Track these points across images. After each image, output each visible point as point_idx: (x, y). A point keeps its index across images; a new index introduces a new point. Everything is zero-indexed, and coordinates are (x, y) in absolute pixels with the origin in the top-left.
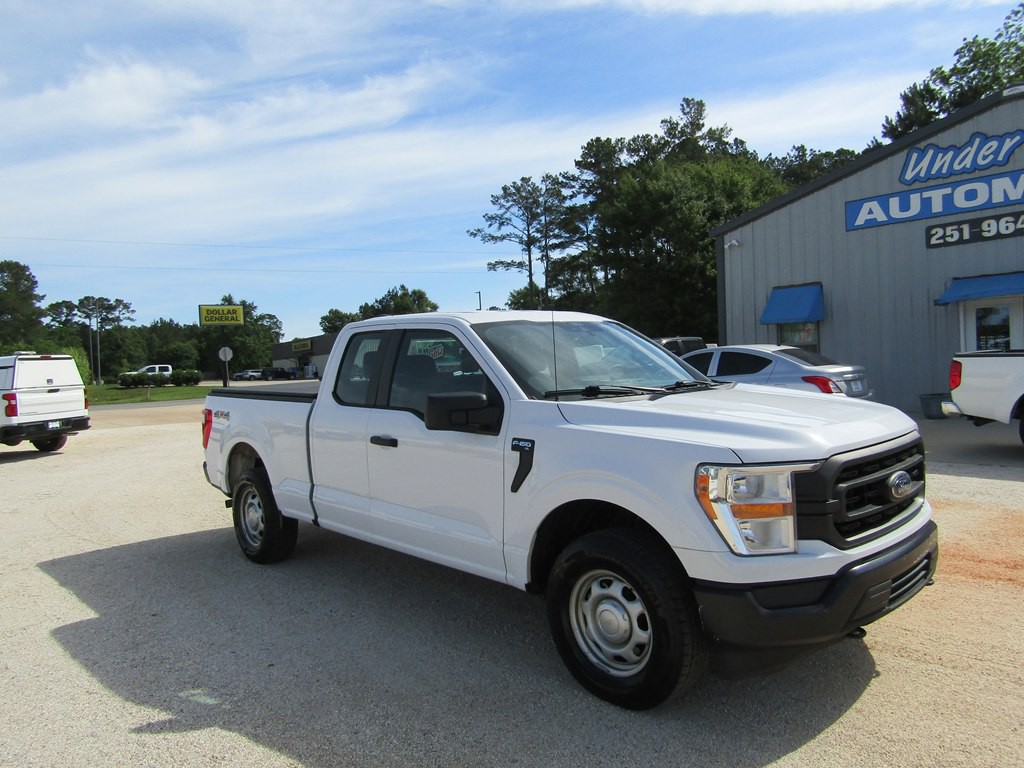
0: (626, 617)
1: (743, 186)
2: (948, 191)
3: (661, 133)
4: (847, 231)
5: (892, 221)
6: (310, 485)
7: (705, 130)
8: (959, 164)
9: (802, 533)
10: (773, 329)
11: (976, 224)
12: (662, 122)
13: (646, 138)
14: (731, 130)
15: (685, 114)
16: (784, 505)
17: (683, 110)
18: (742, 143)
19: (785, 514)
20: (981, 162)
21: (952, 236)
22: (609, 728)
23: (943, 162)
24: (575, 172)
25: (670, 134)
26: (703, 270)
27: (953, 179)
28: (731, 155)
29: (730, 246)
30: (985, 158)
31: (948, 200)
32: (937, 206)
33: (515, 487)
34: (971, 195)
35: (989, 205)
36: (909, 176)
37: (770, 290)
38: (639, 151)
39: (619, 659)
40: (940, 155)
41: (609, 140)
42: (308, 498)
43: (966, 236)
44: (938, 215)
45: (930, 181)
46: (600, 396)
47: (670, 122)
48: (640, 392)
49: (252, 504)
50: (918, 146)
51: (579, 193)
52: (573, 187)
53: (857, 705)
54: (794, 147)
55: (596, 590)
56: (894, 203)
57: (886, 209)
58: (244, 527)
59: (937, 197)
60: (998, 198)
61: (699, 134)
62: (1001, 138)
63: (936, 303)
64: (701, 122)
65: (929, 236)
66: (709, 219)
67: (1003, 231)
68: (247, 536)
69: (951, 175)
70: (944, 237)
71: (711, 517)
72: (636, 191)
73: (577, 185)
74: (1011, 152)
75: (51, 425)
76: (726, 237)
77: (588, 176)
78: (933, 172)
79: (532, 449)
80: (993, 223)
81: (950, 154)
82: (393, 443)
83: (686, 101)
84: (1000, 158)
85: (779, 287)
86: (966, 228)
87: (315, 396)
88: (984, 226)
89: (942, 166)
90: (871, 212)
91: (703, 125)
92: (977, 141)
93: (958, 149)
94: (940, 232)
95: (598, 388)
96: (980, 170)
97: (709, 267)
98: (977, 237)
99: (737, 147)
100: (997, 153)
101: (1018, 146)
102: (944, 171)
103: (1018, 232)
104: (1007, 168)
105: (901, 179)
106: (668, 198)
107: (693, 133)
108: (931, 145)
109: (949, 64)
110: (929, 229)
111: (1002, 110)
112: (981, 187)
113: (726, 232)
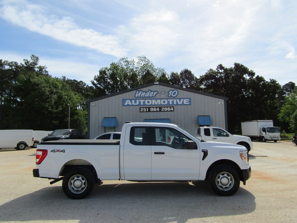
2: (144, 100)
3: (23, 63)
4: (123, 106)
5: (133, 105)
7: (38, 66)
10: (103, 128)
11: (149, 108)
12: (24, 60)
13: (16, 63)
15: (32, 59)
20: (150, 96)
21: (145, 110)
23: (143, 94)
25: (26, 64)
27: (145, 98)
29: (92, 106)
30: (151, 95)
31: (144, 102)
32: (142, 104)
33: (203, 159)
34: (148, 102)
35: (151, 105)
36: (136, 96)
37: (103, 118)
40: (143, 93)
43: (147, 111)
44: (142, 105)
45: (140, 98)
49: (77, 179)
50: (138, 90)
55: (221, 176)
56: (133, 101)
57: (132, 102)
58: (70, 188)
59: (142, 101)
60: (153, 104)
61: (36, 66)
62: (154, 92)
64: (37, 63)
65: (140, 110)
67: (154, 111)
68: (72, 191)
70: (143, 110)
71: (242, 159)
74: (156, 95)
78: (141, 96)
79: (207, 151)
80: (152, 108)
81: (145, 93)
82: (163, 153)
83: (33, 56)
84: (154, 96)
85: (105, 118)
86: (147, 109)
87: (119, 143)
90: (128, 102)
91: (38, 64)
92: (150, 91)
93: (146, 92)
94: (143, 109)
98: (149, 111)
99: (45, 72)
100: (153, 94)
101: (157, 94)
102: (143, 96)
103: (157, 111)
104: (155, 98)
105: (135, 96)
106: (38, 85)
107: (34, 66)
108: (141, 90)
109: (109, 67)
110: (140, 108)
111: (154, 86)
112: (150, 101)
113: (91, 102)
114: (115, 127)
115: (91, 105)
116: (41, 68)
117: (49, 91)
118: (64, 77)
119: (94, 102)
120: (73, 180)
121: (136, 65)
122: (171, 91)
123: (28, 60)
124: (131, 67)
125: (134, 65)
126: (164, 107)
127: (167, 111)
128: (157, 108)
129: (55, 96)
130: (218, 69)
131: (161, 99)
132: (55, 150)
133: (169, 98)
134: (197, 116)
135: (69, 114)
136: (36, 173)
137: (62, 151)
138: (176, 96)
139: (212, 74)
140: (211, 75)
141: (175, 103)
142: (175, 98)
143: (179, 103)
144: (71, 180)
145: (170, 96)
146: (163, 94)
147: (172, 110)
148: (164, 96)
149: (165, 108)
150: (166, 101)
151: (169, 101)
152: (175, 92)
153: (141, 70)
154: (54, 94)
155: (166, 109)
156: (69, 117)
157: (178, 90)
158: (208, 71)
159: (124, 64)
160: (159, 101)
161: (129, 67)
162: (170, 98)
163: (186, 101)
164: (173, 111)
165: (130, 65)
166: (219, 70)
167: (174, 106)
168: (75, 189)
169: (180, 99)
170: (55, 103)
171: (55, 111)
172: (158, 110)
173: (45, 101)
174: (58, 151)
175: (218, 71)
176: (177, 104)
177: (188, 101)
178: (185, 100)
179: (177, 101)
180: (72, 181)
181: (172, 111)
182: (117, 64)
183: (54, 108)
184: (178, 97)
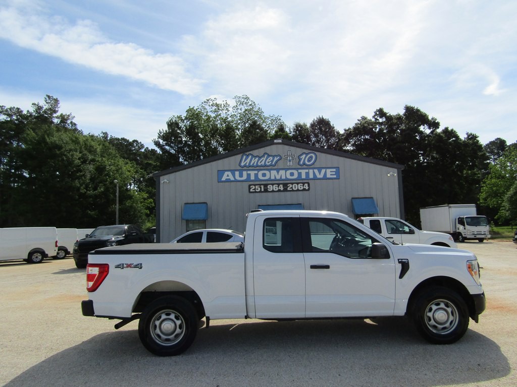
2: (256, 172)
4: (218, 182)
5: (236, 181)
7: (58, 114)
10: (184, 222)
11: (266, 186)
12: (33, 104)
13: (19, 111)
14: (74, 117)
15: (47, 103)
17: (46, 101)
18: (75, 124)
20: (267, 164)
21: (258, 189)
23: (254, 161)
25: (37, 112)
27: (258, 168)
28: (70, 130)
29: (164, 182)
30: (268, 162)
31: (256, 175)
32: (253, 178)
33: (401, 276)
34: (264, 175)
35: (270, 180)
36: (243, 164)
37: (183, 204)
40: (254, 158)
43: (263, 190)
44: (253, 181)
45: (249, 167)
47: (38, 105)
50: (246, 153)
56: (237, 173)
57: (234, 176)
59: (252, 173)
60: (273, 178)
61: (55, 115)
62: (274, 156)
64: (57, 109)
65: (250, 188)
67: (275, 190)
68: (158, 341)
70: (255, 189)
71: (472, 275)
74: (277, 162)
76: (161, 178)
78: (251, 164)
79: (408, 262)
80: (271, 186)
81: (257, 159)
82: (327, 267)
83: (49, 97)
84: (273, 164)
85: (187, 203)
86: (262, 187)
88: (268, 187)
89: (254, 163)
90: (228, 176)
91: (57, 111)
92: (266, 156)
93: (260, 158)
94: (254, 187)
96: (267, 166)
98: (266, 191)
99: (72, 126)
100: (272, 161)
101: (279, 160)
102: (255, 164)
103: (279, 191)
104: (275, 167)
105: (240, 165)
106: (59, 148)
107: (51, 114)
108: (250, 154)
109: (184, 115)
110: (250, 186)
111: (274, 147)
112: (267, 173)
113: (162, 176)
114: (205, 220)
115: (162, 182)
116: (64, 119)
117: (79, 159)
118: (106, 134)
119: (166, 177)
120: (158, 320)
121: (231, 111)
122: (304, 156)
123: (41, 104)
124: (223, 115)
125: (228, 111)
126: (292, 184)
127: (298, 190)
128: (279, 185)
129: (91, 167)
130: (376, 117)
131: (286, 170)
132: (123, 264)
133: (300, 167)
134: (351, 198)
135: (117, 199)
136: (88, 308)
137: (136, 266)
138: (313, 164)
139: (366, 125)
140: (364, 127)
141: (311, 176)
142: (311, 167)
143: (318, 176)
144: (154, 321)
145: (301, 163)
146: (290, 161)
147: (307, 188)
148: (291, 163)
149: (294, 185)
150: (295, 172)
151: (301, 173)
152: (311, 157)
153: (240, 119)
154: (90, 164)
155: (295, 187)
156: (118, 205)
157: (317, 153)
158: (358, 120)
159: (211, 110)
160: (282, 172)
161: (220, 115)
162: (303, 167)
163: (331, 172)
164: (309, 189)
165: (220, 112)
166: (378, 118)
167: (310, 181)
168: (163, 337)
169: (320, 169)
170: (92, 179)
171: (91, 192)
172: (282, 189)
173: (73, 176)
174: (129, 266)
175: (376, 121)
176: (315, 178)
177: (334, 173)
178: (328, 171)
179: (314, 173)
180: (157, 323)
181: (307, 190)
182: (199, 110)
183: (90, 188)
184: (317, 165)
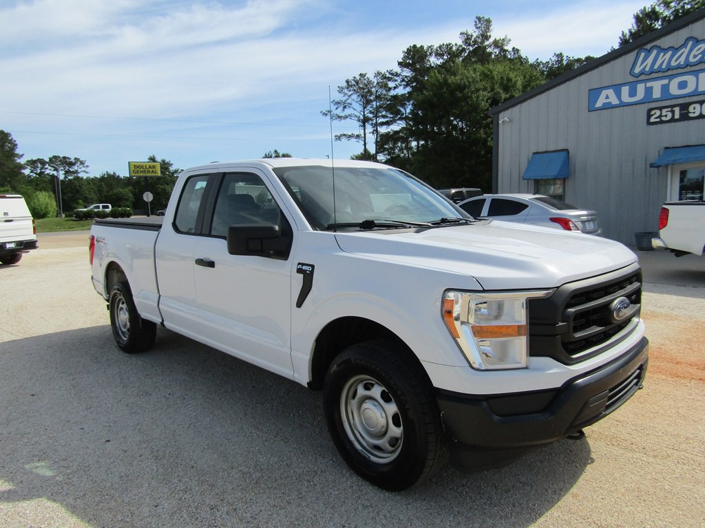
0: (384, 415)
1: (516, 82)
2: (665, 82)
3: (460, 42)
4: (589, 111)
5: (623, 105)
6: (158, 296)
7: (491, 40)
8: (675, 61)
9: (534, 351)
10: (532, 184)
11: (684, 107)
12: (461, 34)
13: (449, 46)
14: (510, 40)
15: (477, 28)
16: (519, 327)
17: (476, 25)
18: (518, 50)
19: (519, 334)
20: (692, 60)
21: (666, 116)
22: (365, 507)
23: (664, 59)
24: (397, 69)
25: (466, 43)
26: (486, 141)
27: (670, 73)
28: (509, 59)
29: (503, 122)
30: (695, 56)
31: (665, 88)
32: (657, 94)
33: (299, 304)
34: (683, 85)
35: (695, 93)
36: (637, 70)
37: (531, 154)
38: (444, 55)
39: (377, 448)
40: (662, 54)
41: (422, 47)
42: (156, 305)
43: (677, 116)
44: (656, 101)
45: (654, 74)
46: (375, 228)
47: (466, 34)
48: (408, 226)
49: (122, 309)
50: (645, 47)
51: (400, 85)
52: (396, 81)
53: (574, 490)
54: (555, 54)
55: (361, 391)
56: (625, 90)
57: (619, 95)
58: (118, 325)
59: (657, 86)
61: (487, 43)
63: (652, 166)
64: (489, 34)
65: (649, 116)
66: (491, 105)
68: (120, 332)
69: (669, 69)
70: (660, 116)
71: (454, 336)
72: (440, 83)
73: (399, 79)
75: (8, 246)
76: (501, 115)
77: (407, 73)
78: (656, 67)
79: (312, 272)
80: (698, 106)
81: (670, 53)
82: (211, 264)
83: (479, 19)
85: (537, 153)
86: (677, 110)
87: (160, 226)
88: (691, 109)
89: (663, 62)
90: (607, 97)
91: (490, 36)
93: (677, 49)
94: (658, 113)
95: (373, 222)
96: (691, 66)
97: (489, 139)
98: (685, 117)
99: (514, 54)
102: (664, 66)
105: (631, 73)
107: (483, 42)
108: (656, 47)
110: (650, 110)
112: (690, 79)
113: (500, 112)
114: (564, 179)
115: (500, 122)
118: (560, 55)
119: (508, 112)
120: (118, 307)
123: (470, 33)
144: (116, 309)
168: (122, 328)
